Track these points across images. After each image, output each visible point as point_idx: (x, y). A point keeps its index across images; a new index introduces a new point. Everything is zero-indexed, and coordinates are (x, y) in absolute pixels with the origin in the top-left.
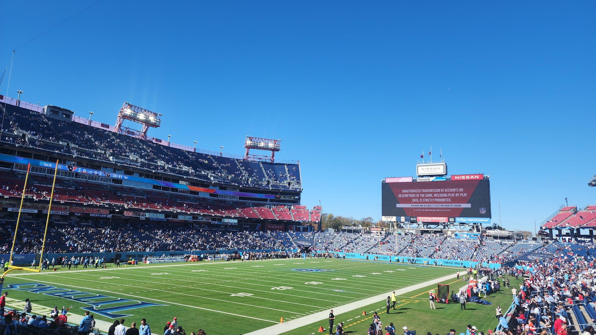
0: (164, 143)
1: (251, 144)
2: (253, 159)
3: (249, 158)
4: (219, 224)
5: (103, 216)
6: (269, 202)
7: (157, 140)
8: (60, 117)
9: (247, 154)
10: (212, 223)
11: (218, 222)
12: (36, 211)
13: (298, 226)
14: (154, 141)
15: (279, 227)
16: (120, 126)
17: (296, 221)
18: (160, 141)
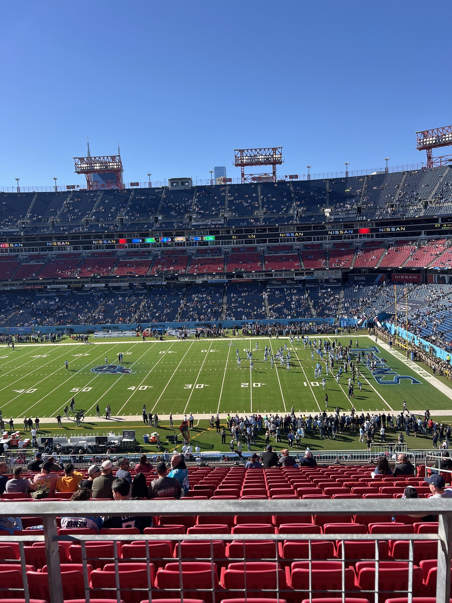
0: (300, 179)
1: (431, 142)
2: (439, 164)
3: (432, 163)
4: (309, 278)
5: (158, 283)
6: (423, 236)
7: (291, 177)
8: (180, 187)
9: (429, 158)
10: (296, 279)
11: (307, 277)
12: (104, 285)
13: (441, 276)
14: (288, 180)
15: (411, 277)
16: (243, 175)
17: (429, 268)
18: (296, 177)
